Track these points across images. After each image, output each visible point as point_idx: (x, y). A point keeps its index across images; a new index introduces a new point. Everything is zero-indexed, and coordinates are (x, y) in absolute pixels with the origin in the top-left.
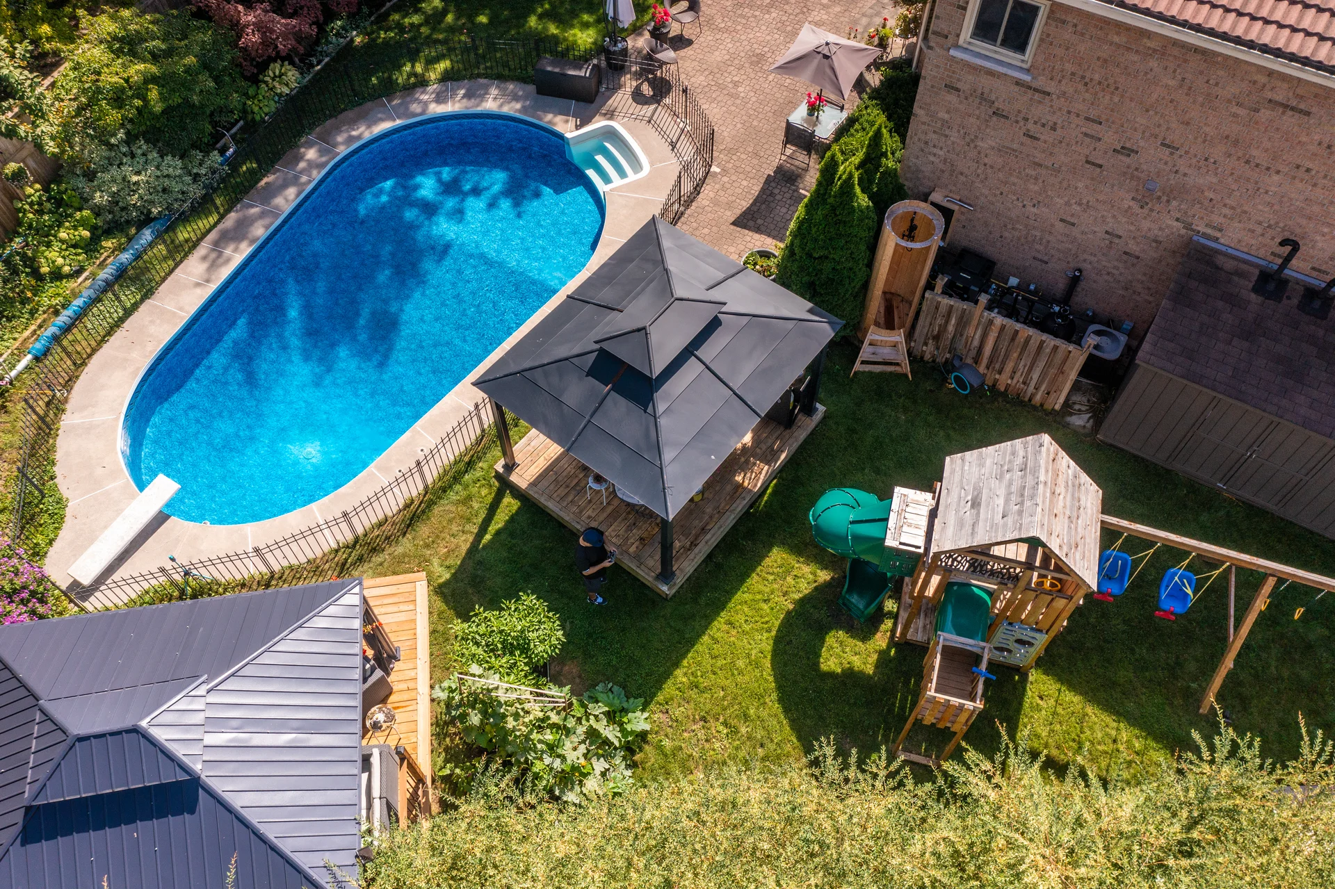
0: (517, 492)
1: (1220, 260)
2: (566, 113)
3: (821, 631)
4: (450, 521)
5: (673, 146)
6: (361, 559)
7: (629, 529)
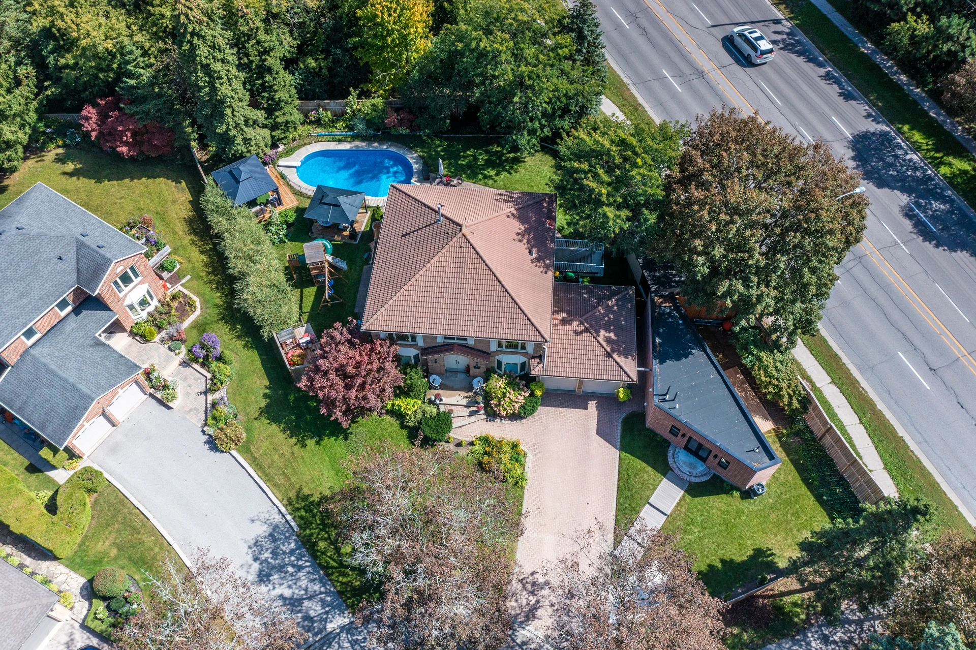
2: (419, 178)
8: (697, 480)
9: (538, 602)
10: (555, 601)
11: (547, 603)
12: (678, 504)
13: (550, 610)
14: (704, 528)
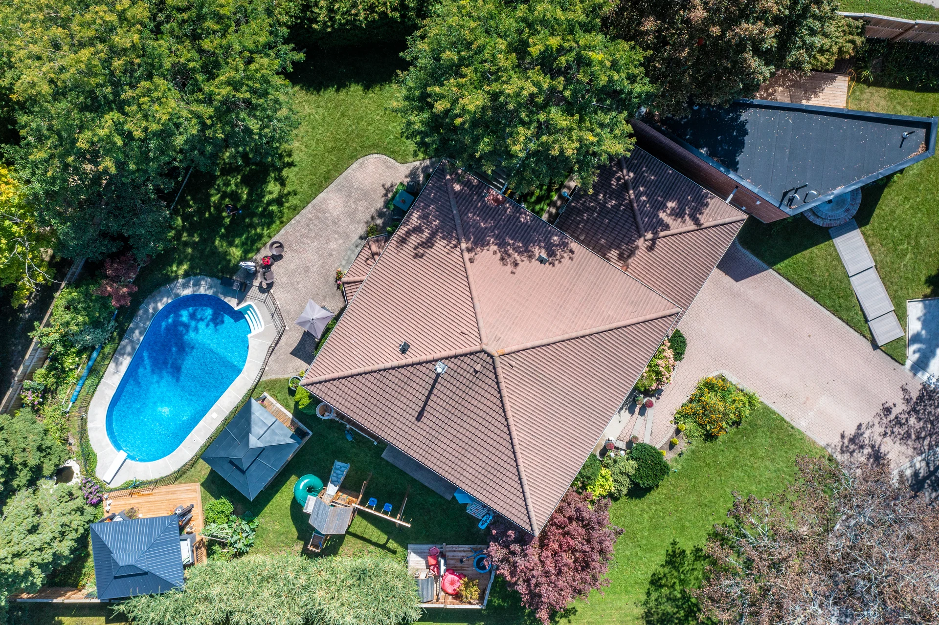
5: (272, 316)
8: (857, 207)
9: (873, 447)
10: (882, 430)
11: (880, 439)
12: (869, 247)
13: (888, 439)
14: (908, 236)
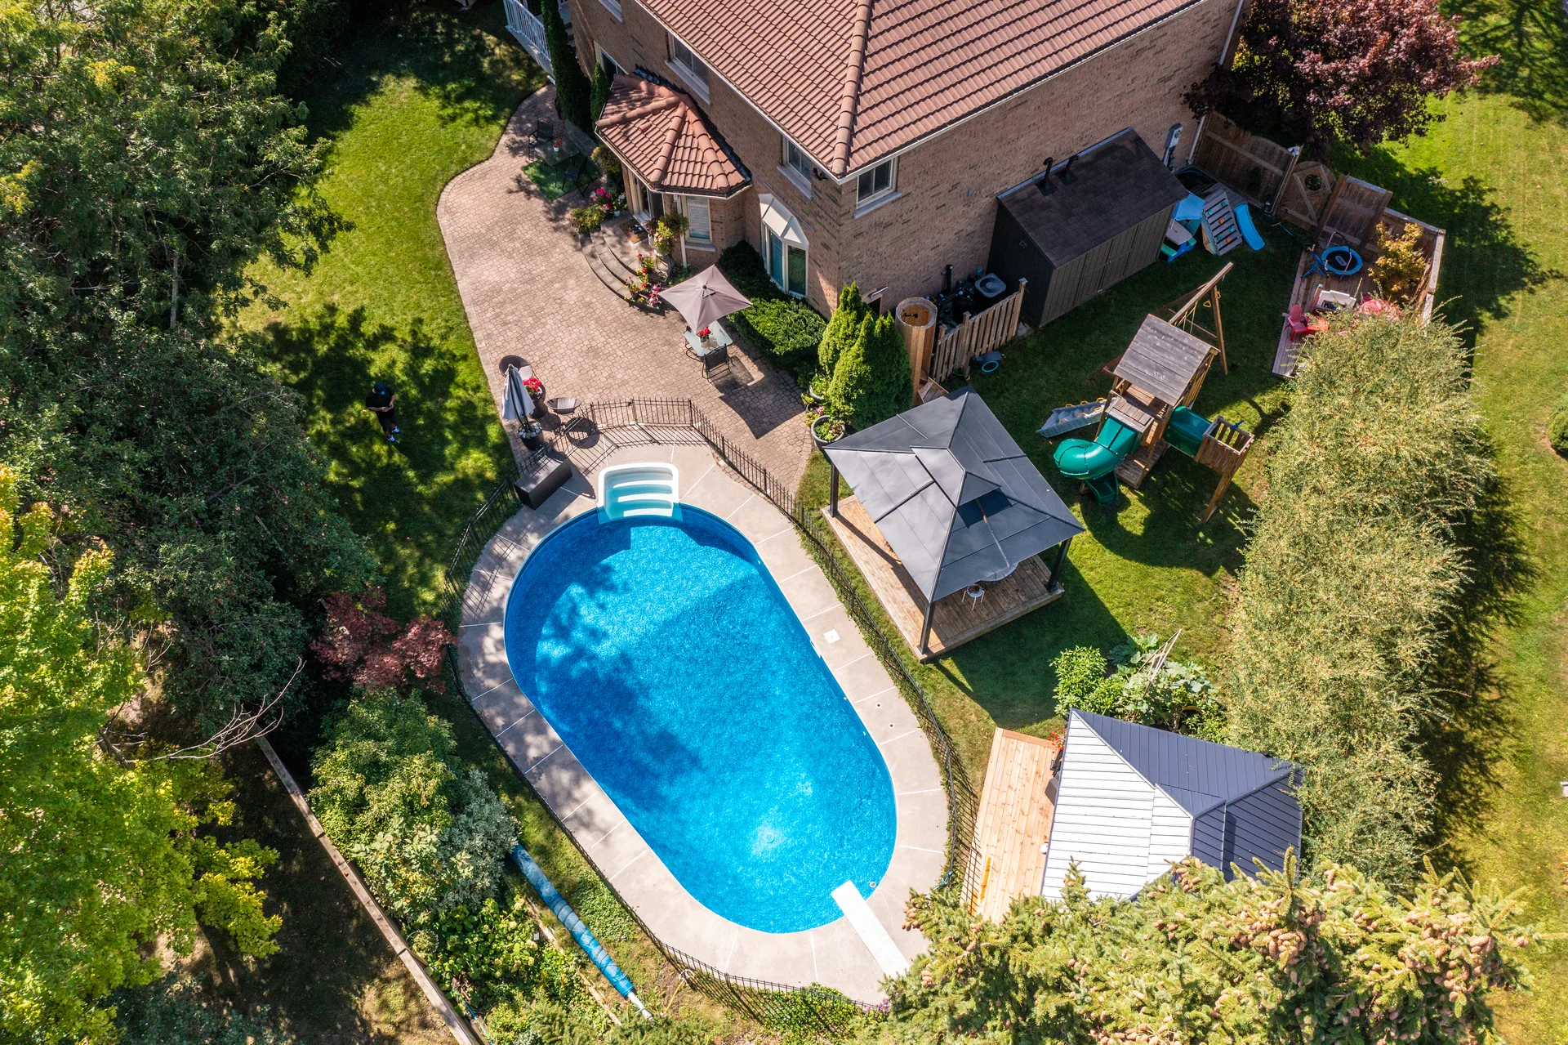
0: (944, 655)
1: (1019, 196)
2: (571, 499)
3: (1113, 522)
4: (950, 705)
5: (654, 441)
6: (962, 772)
7: (1007, 595)
